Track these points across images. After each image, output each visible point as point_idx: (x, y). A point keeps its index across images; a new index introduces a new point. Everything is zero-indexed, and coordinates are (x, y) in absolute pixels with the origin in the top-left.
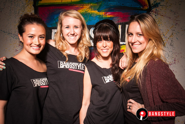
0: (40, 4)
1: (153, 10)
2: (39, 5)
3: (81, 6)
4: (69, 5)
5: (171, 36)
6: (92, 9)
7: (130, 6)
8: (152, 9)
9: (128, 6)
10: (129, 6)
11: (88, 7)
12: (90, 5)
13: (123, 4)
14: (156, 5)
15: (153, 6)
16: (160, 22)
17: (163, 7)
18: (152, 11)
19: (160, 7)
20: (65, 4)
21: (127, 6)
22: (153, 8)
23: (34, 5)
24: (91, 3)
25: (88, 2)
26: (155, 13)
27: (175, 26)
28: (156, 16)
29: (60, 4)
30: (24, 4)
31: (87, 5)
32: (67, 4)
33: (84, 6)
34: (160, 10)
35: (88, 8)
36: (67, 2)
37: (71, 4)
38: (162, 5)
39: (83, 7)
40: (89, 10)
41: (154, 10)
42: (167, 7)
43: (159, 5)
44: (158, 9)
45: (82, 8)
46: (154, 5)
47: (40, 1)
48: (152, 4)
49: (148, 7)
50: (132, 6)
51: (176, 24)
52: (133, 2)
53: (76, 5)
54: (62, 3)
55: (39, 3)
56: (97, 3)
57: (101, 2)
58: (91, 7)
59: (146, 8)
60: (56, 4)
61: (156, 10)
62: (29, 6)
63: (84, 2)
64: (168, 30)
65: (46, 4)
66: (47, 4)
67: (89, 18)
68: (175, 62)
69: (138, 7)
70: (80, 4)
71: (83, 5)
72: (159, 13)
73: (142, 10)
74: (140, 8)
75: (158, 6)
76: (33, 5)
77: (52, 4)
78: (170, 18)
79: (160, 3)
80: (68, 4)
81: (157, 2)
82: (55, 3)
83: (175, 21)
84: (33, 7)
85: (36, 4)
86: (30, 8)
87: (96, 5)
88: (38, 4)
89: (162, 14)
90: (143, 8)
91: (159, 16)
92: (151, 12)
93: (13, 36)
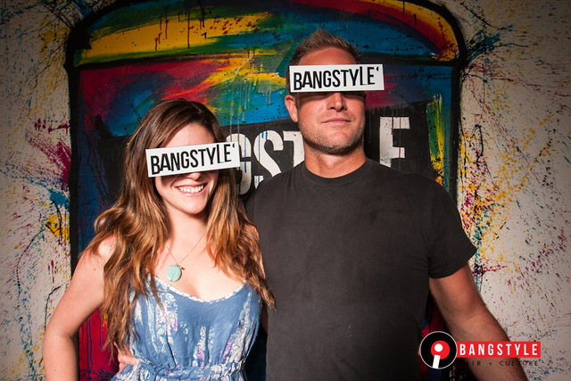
0: (86, 59)
1: (473, 61)
2: (81, 63)
3: (223, 61)
4: (180, 58)
5: (544, 152)
6: (259, 69)
7: (392, 52)
8: (471, 59)
9: (384, 52)
10: (389, 52)
11: (244, 63)
12: (251, 55)
13: (367, 47)
14: (485, 45)
15: (473, 50)
16: (503, 104)
17: (512, 49)
18: (472, 67)
19: (500, 52)
20: (167, 56)
21: (382, 52)
22: (475, 56)
23: (68, 66)
24: (254, 49)
25: (245, 45)
26: (484, 71)
27: (557, 116)
28: (485, 81)
29: (150, 55)
30: (35, 62)
31: (241, 57)
32: (174, 56)
33: (231, 60)
34: (500, 60)
35: (246, 67)
36: (175, 49)
37: (187, 55)
38: (506, 43)
39: (227, 64)
40: (248, 71)
41: (478, 60)
42: (527, 50)
43: (497, 44)
44: (492, 58)
45: (223, 66)
46: (478, 45)
47: (85, 51)
48: (472, 42)
49: (455, 51)
50: (399, 52)
51: (562, 107)
52: (403, 36)
53: (204, 58)
54: (157, 54)
55: (83, 55)
56: (275, 47)
57: (290, 43)
58: (255, 62)
59: (451, 56)
60: (137, 57)
61: (488, 60)
62: (52, 68)
63: (231, 45)
64: (533, 132)
65: (105, 60)
66: (107, 58)
67: (251, 101)
68: (565, 243)
69: (421, 52)
70: (217, 53)
71: (226, 55)
72: (497, 70)
73: (437, 63)
74: (427, 59)
75: (494, 47)
76: (65, 66)
77: (125, 57)
78: (537, 87)
79: (498, 35)
80: (178, 55)
81: (487, 35)
82: (134, 54)
83: (557, 97)
84: (65, 72)
85: (75, 62)
86: (56, 75)
87: (273, 52)
88: (80, 59)
89: (508, 76)
90: (440, 57)
91: (498, 82)
92: (467, 71)
93: (4, 170)
